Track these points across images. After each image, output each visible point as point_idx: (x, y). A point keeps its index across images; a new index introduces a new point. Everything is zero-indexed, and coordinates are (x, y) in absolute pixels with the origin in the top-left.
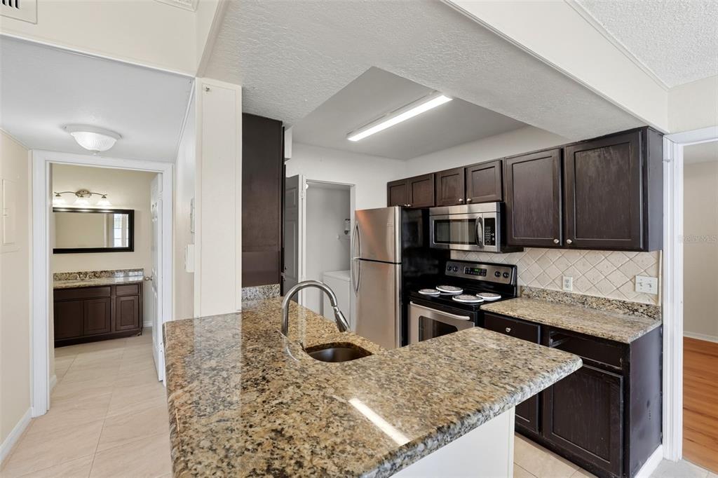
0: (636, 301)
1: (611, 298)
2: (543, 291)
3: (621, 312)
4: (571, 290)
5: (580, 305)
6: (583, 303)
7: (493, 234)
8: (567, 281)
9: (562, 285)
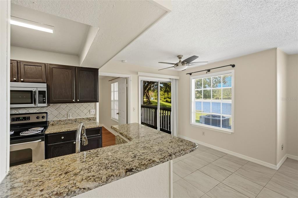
0: (91, 117)
1: (84, 118)
2: (60, 121)
3: (87, 121)
4: (71, 118)
5: (75, 122)
6: (76, 121)
7: (45, 98)
8: (69, 115)
9: (67, 117)
